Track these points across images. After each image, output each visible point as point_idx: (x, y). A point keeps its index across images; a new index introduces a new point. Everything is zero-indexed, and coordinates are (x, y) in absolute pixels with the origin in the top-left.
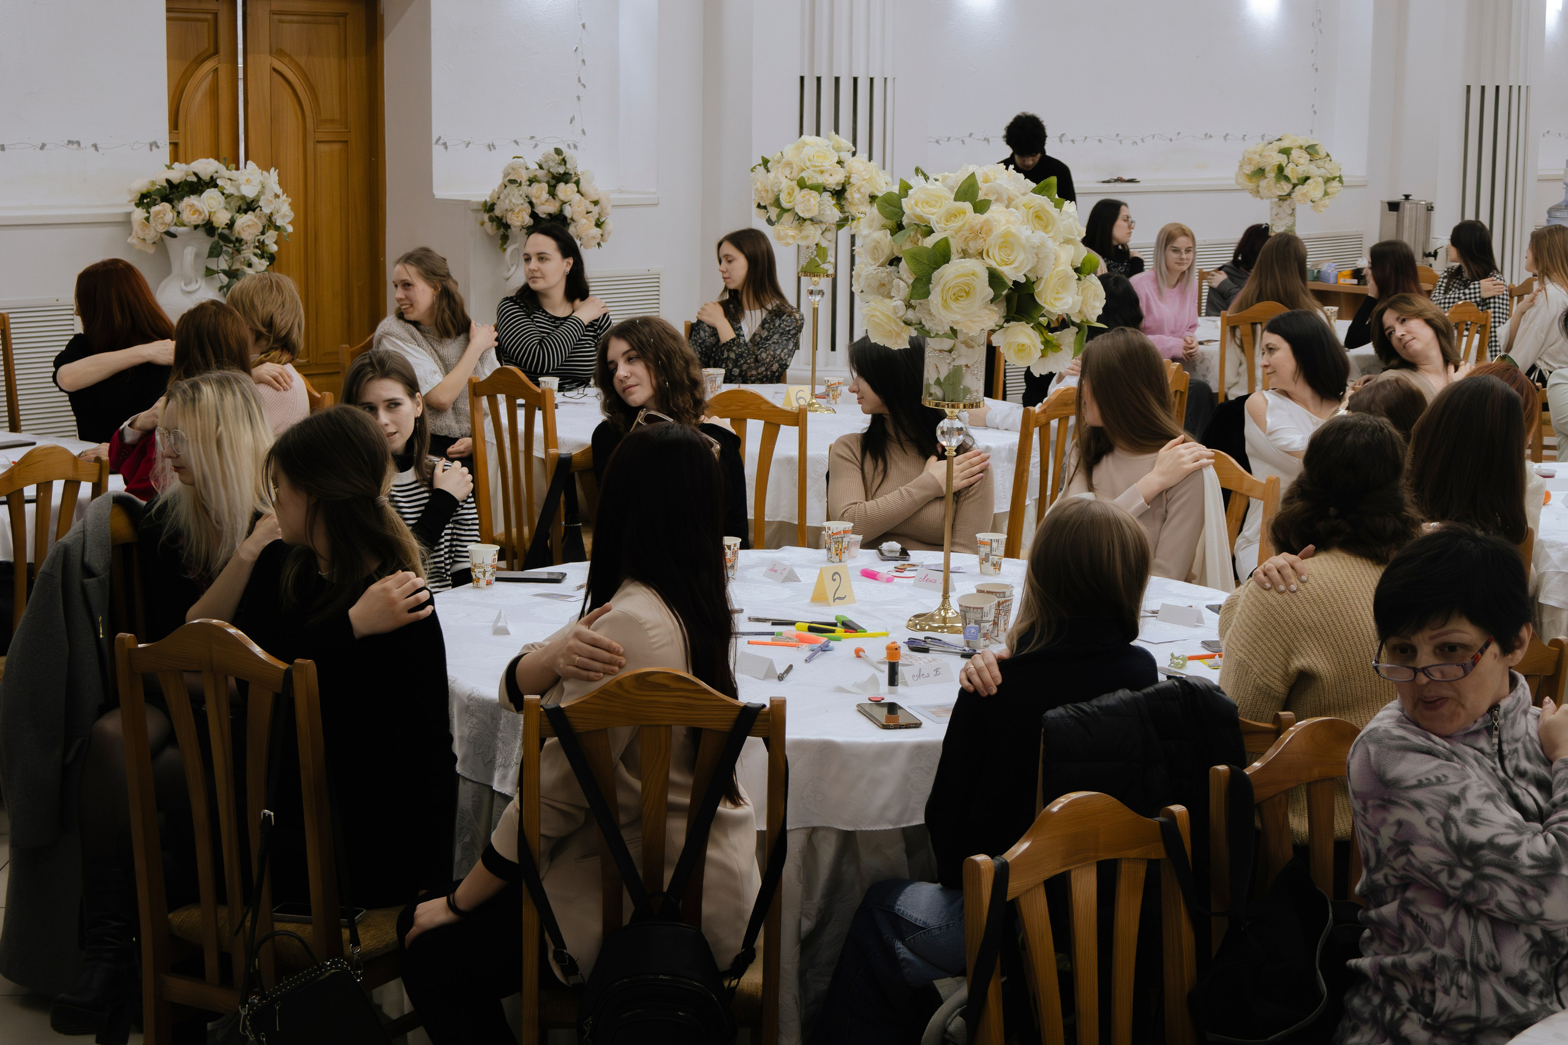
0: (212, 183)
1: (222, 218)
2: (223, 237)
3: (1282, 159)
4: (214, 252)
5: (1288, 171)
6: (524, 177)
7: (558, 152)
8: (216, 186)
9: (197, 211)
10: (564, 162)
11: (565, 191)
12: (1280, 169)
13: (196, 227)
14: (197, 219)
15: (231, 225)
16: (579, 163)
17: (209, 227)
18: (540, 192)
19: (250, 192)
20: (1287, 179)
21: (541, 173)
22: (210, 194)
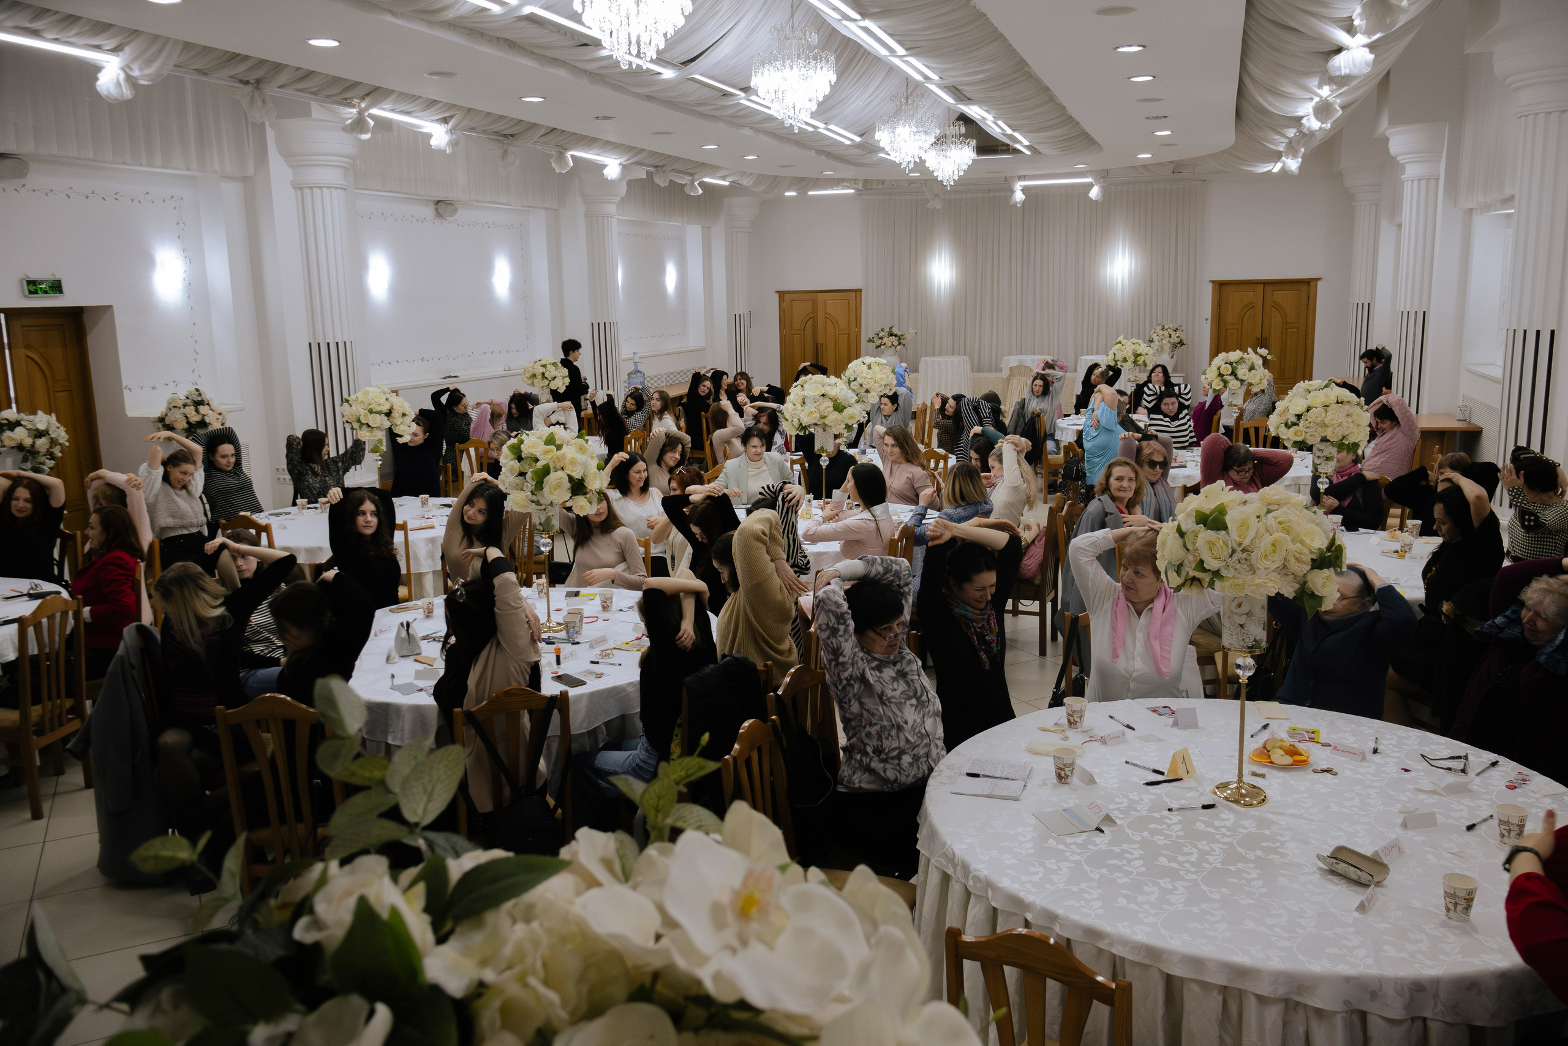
0: (18, 424)
1: (28, 442)
2: (29, 451)
3: (543, 369)
4: (25, 460)
5: (546, 375)
6: (180, 404)
7: (197, 390)
8: (21, 425)
9: (12, 439)
10: (200, 395)
11: (203, 409)
12: (543, 374)
13: (12, 448)
14: (13, 444)
15: (33, 445)
16: (208, 395)
17: (20, 447)
18: (190, 411)
19: (42, 427)
20: (547, 378)
21: (188, 401)
22: (18, 429)
